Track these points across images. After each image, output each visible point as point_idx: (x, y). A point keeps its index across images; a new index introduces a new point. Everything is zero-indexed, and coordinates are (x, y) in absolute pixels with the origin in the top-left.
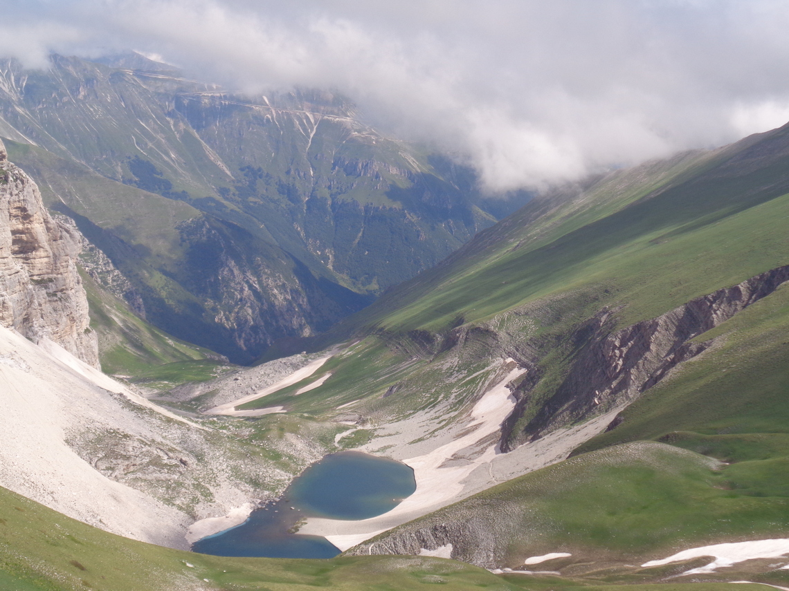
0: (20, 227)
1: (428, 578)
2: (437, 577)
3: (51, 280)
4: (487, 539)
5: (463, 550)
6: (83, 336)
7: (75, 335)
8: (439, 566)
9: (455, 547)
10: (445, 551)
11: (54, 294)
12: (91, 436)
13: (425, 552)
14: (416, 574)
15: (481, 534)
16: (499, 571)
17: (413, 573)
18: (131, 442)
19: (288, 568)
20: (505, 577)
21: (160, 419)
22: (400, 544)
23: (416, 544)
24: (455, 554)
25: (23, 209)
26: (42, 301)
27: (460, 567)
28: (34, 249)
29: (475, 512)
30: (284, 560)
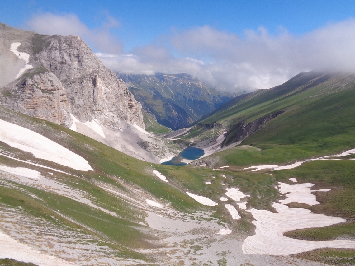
0: (130, 103)
1: (199, 170)
2: (201, 170)
3: (136, 113)
4: (212, 163)
5: (208, 164)
6: (142, 124)
7: (140, 124)
8: (202, 168)
9: (206, 164)
10: (204, 165)
11: (136, 116)
12: (142, 142)
13: (200, 165)
14: (197, 169)
15: (211, 162)
16: (214, 169)
17: (196, 169)
19: (172, 167)
20: (215, 170)
22: (196, 164)
23: (199, 164)
24: (206, 165)
25: (131, 99)
27: (206, 168)
28: (133, 107)
29: (211, 158)
30: (171, 166)
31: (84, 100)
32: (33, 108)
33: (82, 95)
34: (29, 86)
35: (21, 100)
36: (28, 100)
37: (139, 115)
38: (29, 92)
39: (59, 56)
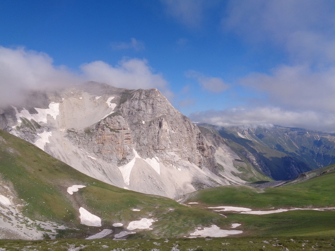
0: (202, 146)
3: (207, 156)
6: (214, 168)
7: (212, 167)
11: (208, 159)
12: (197, 183)
18: (205, 186)
21: (216, 183)
25: (202, 143)
26: (205, 160)
28: (205, 150)
31: (148, 139)
32: (102, 143)
33: (147, 135)
34: (101, 126)
35: (95, 136)
36: (99, 137)
37: (211, 159)
38: (101, 130)
39: (137, 105)
